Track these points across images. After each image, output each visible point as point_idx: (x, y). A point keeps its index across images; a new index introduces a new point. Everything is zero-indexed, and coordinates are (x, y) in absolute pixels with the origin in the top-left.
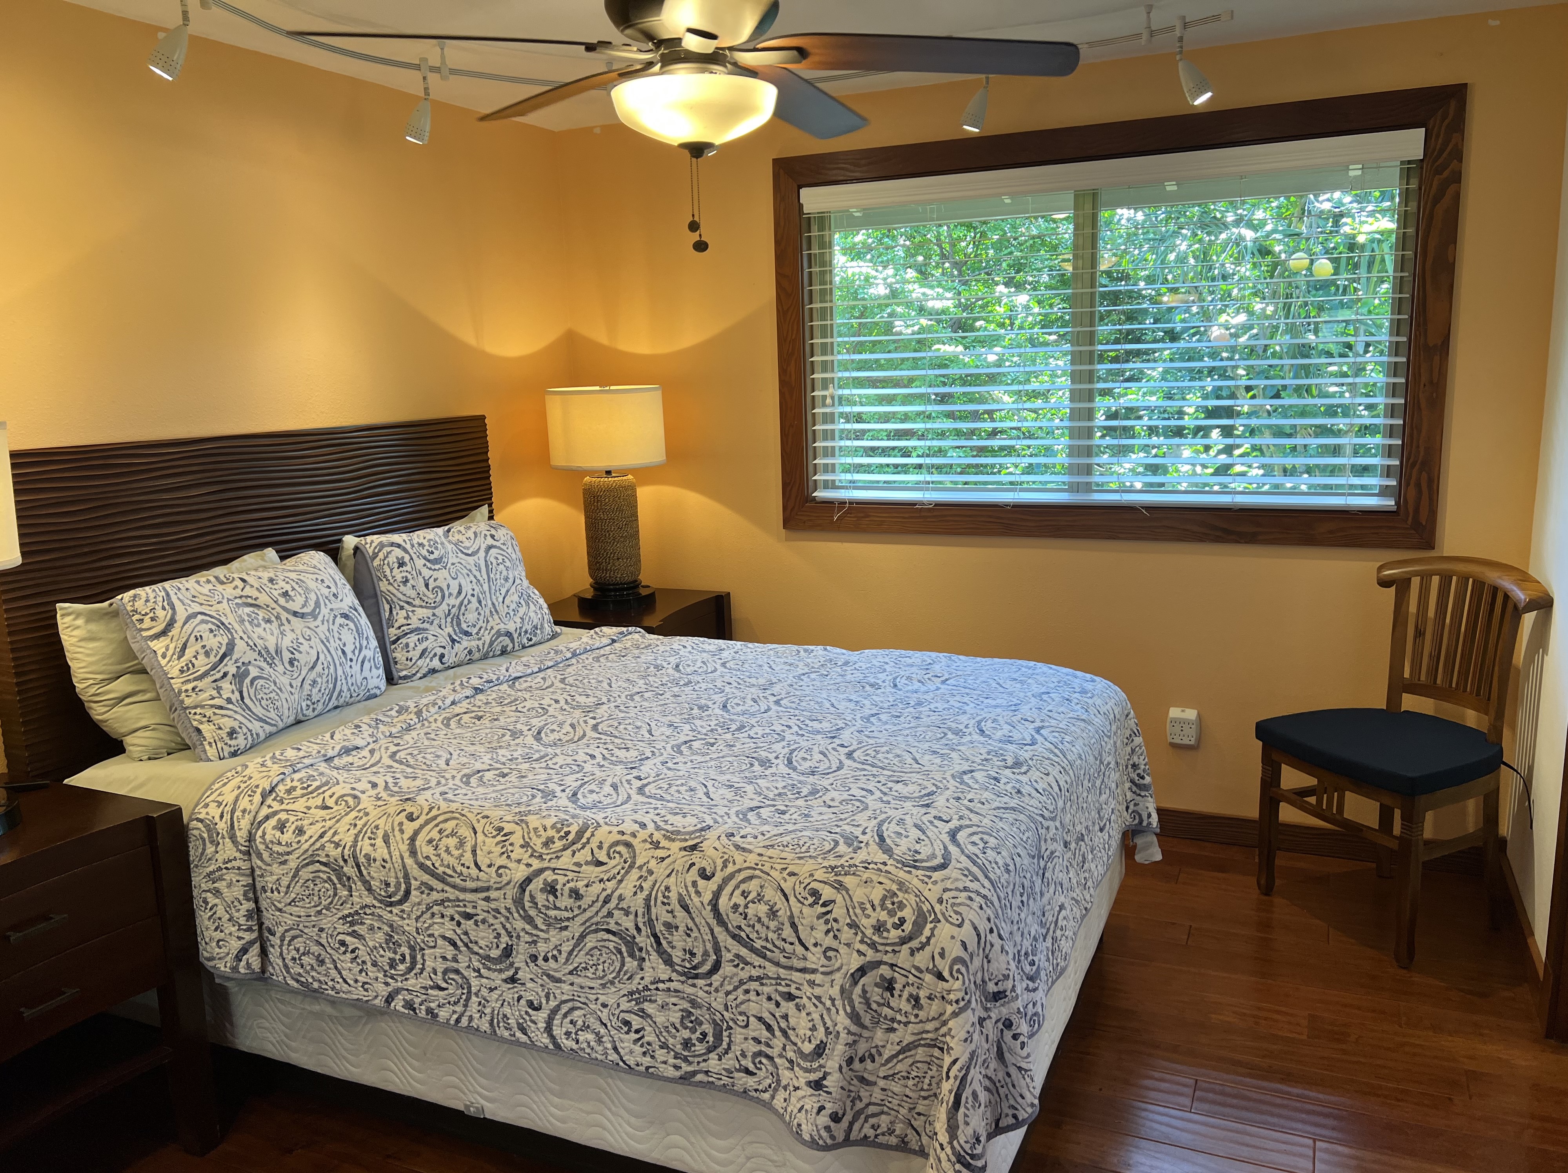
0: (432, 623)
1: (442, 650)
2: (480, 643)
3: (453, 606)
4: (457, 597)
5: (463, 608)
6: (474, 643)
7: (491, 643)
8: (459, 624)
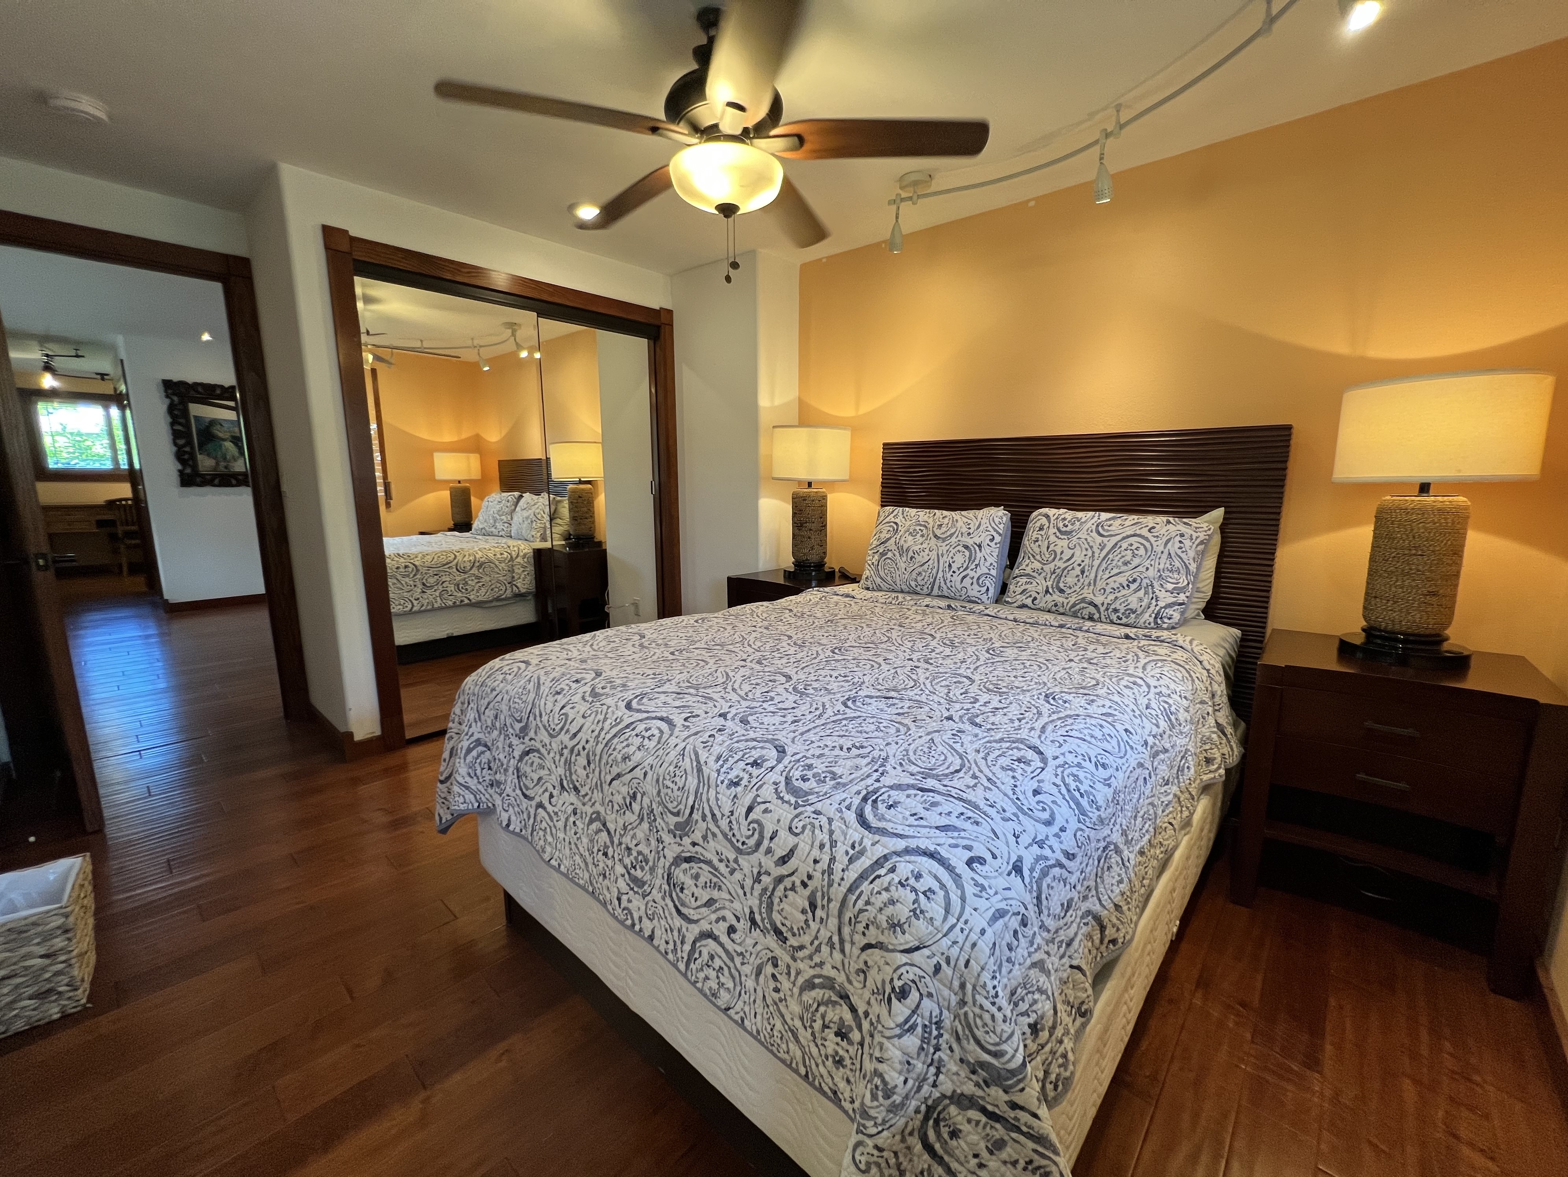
0: (1040, 574)
1: (1036, 595)
2: (1066, 601)
3: (1059, 568)
4: (1065, 562)
5: (1066, 571)
6: (1061, 600)
7: (1074, 605)
8: (1058, 582)
